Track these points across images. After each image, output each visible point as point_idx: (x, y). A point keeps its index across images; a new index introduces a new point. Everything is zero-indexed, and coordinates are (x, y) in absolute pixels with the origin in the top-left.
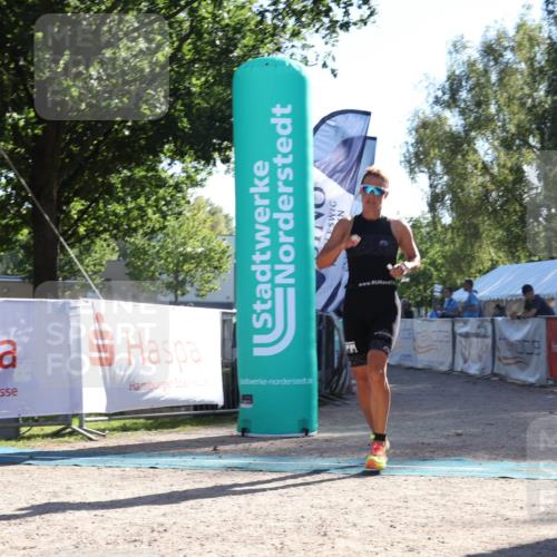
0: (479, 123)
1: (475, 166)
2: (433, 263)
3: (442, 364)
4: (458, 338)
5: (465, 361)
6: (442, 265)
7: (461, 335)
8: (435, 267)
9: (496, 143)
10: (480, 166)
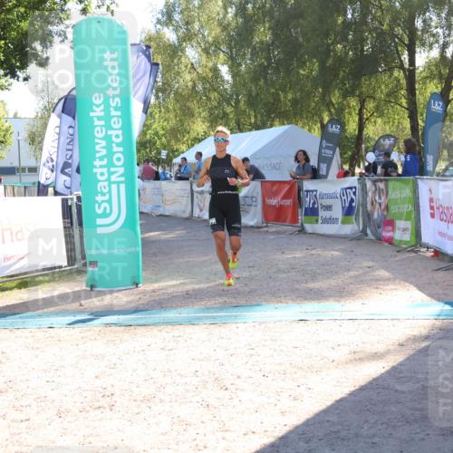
0: (188, 37)
1: (186, 67)
2: (156, 134)
3: (184, 212)
4: (195, 194)
5: (201, 211)
6: (163, 135)
7: (197, 192)
8: (158, 136)
9: (199, 50)
10: (189, 66)
